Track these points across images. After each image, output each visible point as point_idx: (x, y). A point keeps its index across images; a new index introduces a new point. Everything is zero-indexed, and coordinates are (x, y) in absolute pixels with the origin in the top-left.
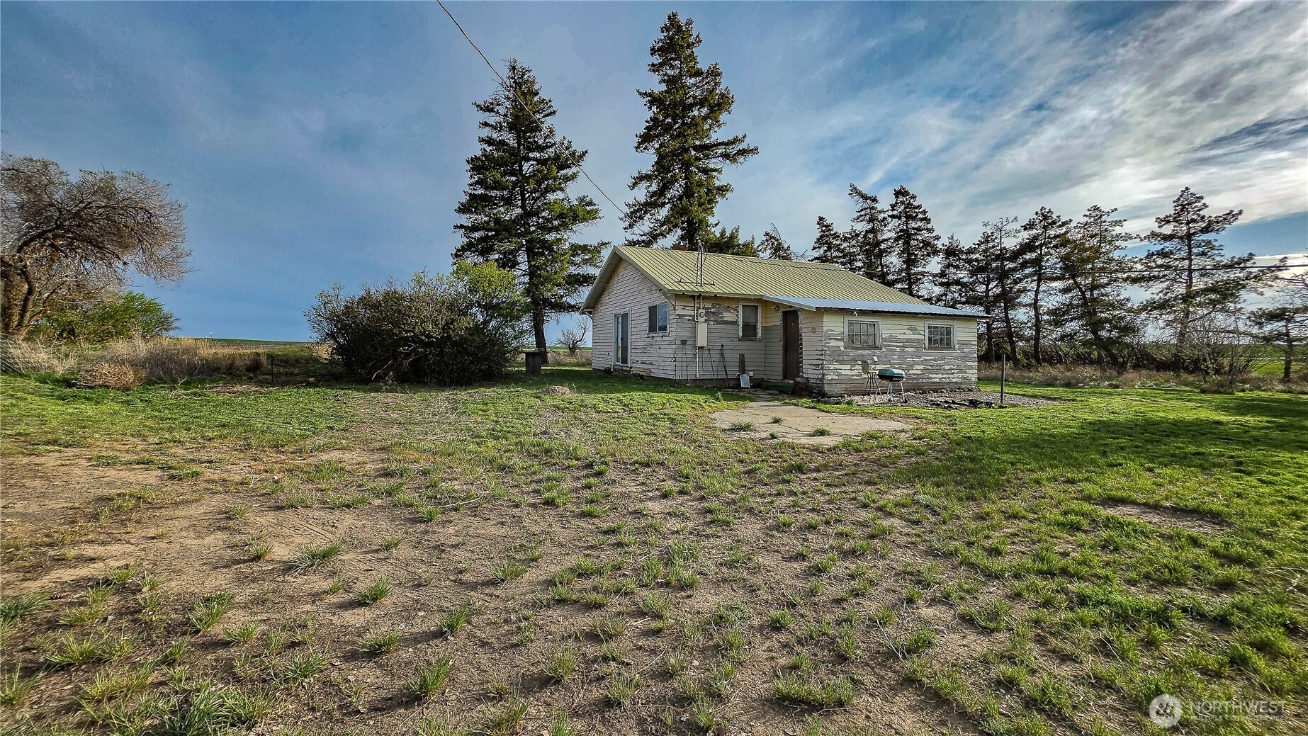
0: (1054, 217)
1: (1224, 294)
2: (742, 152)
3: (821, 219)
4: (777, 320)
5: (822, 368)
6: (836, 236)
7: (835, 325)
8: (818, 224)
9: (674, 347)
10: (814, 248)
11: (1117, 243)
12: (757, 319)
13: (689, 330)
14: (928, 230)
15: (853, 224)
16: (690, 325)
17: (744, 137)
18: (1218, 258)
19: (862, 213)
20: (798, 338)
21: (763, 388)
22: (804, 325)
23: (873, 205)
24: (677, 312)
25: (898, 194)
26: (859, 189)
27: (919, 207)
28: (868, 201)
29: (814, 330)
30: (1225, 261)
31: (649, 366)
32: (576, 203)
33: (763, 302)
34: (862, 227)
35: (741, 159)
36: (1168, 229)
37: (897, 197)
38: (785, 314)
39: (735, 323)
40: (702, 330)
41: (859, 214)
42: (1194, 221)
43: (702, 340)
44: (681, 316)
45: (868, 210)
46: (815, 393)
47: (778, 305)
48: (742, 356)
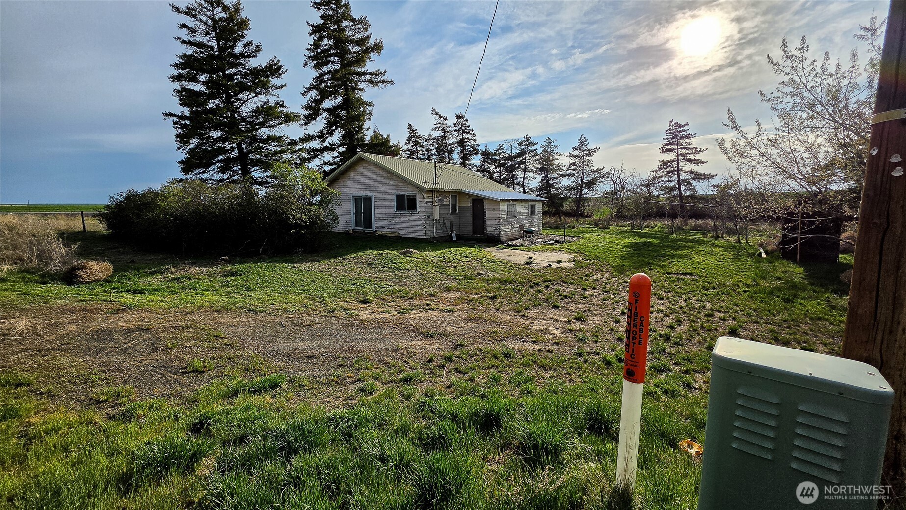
0: (531, 140)
1: (591, 184)
2: (383, 82)
3: (410, 125)
4: (469, 203)
5: (499, 229)
6: (419, 137)
7: (503, 207)
8: (409, 128)
9: (424, 220)
10: (406, 144)
11: (555, 156)
12: (456, 202)
13: (431, 210)
14: (473, 140)
15: (432, 131)
16: (431, 207)
17: (385, 72)
18: (592, 168)
19: (437, 126)
20: (483, 213)
21: (464, 240)
22: (487, 207)
23: (446, 122)
24: (426, 200)
25: (458, 117)
26: (437, 111)
27: (469, 126)
28: (442, 119)
29: (494, 210)
30: (595, 169)
31: (398, 231)
32: (273, 104)
33: (461, 194)
34: (437, 134)
35: (381, 85)
36: (576, 153)
37: (457, 119)
38: (474, 200)
39: (448, 205)
40: (437, 208)
41: (435, 126)
42: (585, 150)
43: (437, 217)
44: (427, 202)
45: (441, 125)
46: (494, 241)
47: (469, 195)
48: (451, 222)
